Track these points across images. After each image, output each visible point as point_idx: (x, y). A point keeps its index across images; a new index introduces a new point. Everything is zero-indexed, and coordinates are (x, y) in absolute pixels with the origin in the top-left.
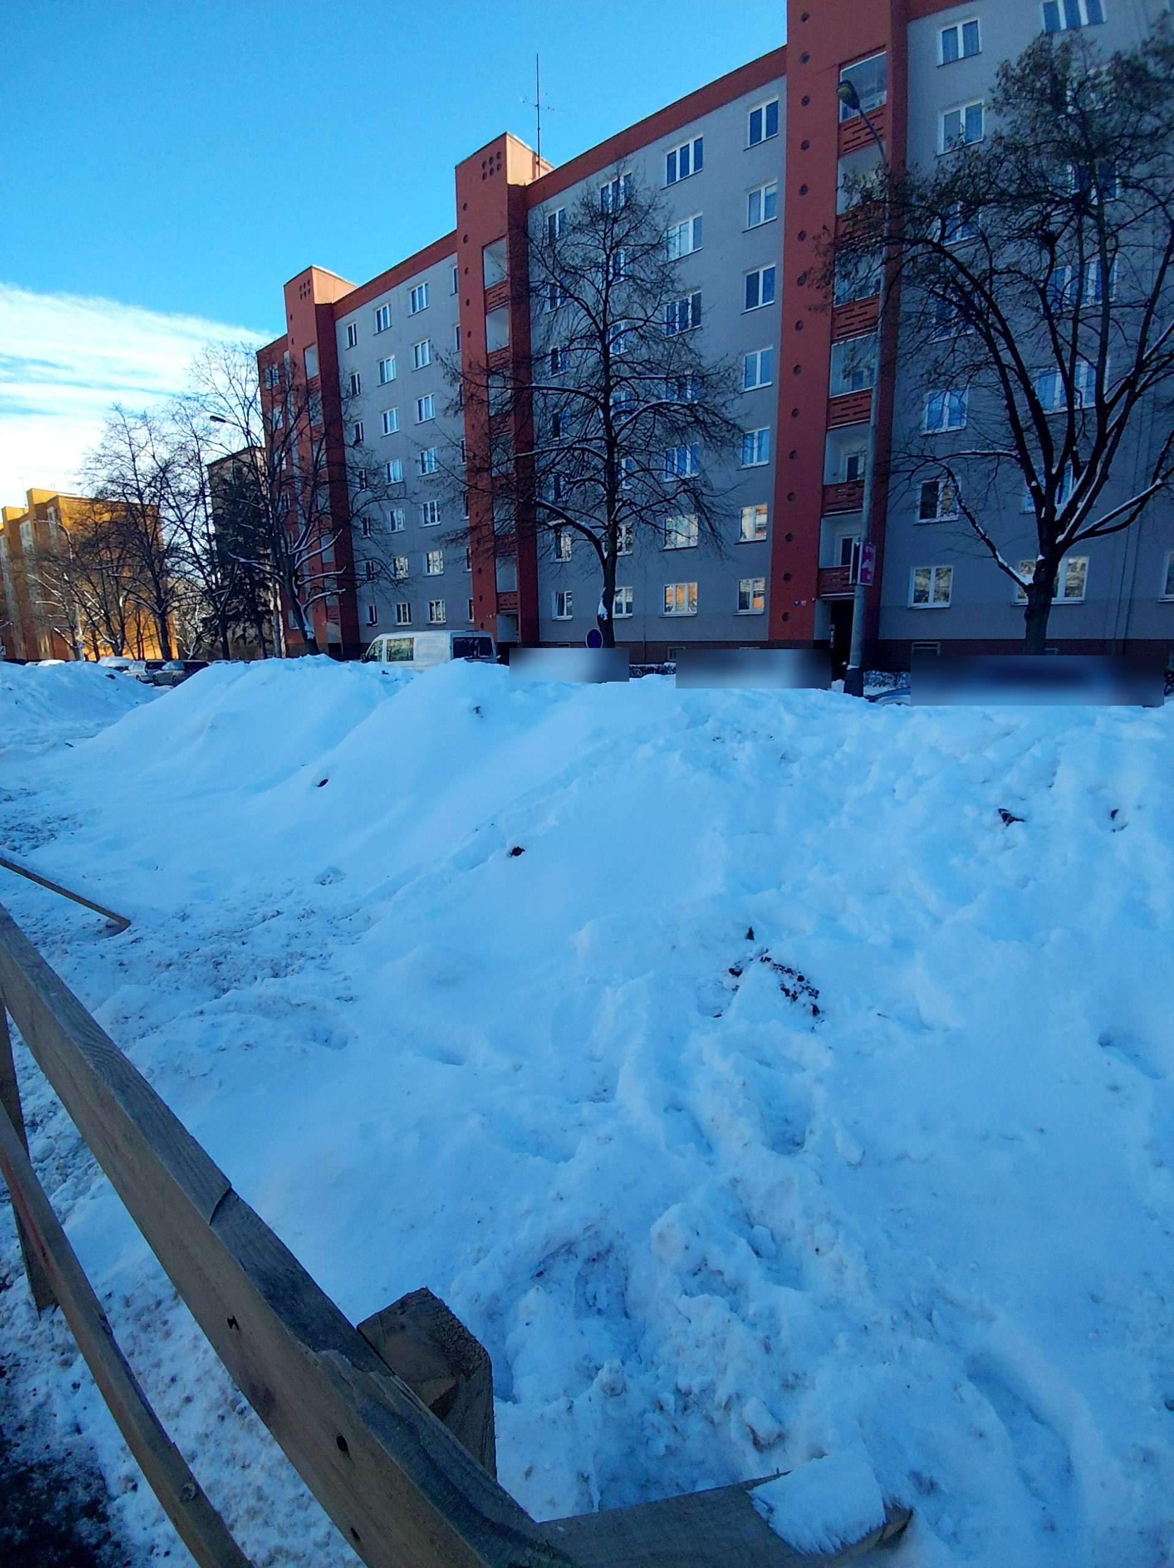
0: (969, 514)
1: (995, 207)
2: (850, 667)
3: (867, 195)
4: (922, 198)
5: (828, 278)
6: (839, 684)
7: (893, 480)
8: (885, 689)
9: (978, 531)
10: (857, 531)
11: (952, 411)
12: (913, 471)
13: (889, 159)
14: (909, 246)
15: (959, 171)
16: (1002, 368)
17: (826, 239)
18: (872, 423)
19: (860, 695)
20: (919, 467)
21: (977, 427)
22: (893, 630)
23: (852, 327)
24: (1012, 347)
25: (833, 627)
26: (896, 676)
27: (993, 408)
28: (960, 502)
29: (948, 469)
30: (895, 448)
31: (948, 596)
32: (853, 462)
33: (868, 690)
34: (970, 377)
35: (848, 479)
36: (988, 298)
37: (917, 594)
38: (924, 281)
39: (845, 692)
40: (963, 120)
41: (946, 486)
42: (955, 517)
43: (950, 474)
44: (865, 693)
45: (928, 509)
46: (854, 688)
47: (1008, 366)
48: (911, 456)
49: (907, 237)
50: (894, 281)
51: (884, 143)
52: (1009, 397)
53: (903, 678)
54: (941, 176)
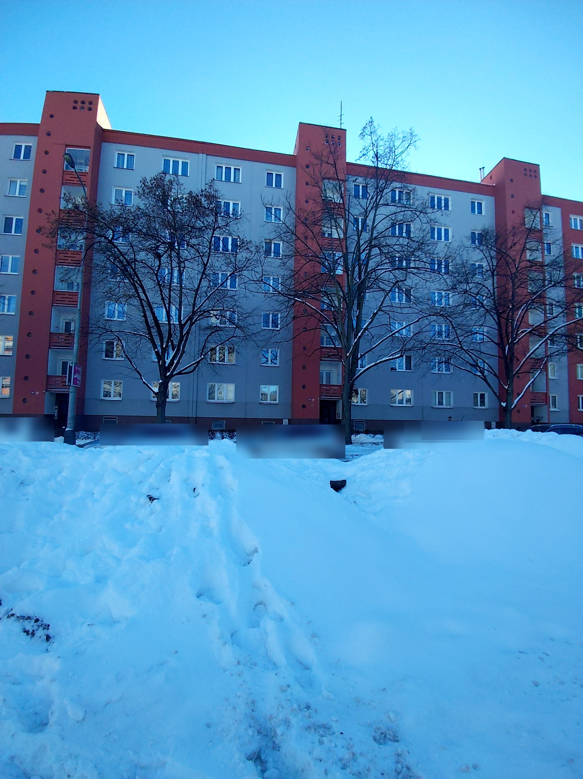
0: (129, 359)
1: (137, 235)
2: (67, 429)
3: (77, 207)
4: (104, 219)
5: (53, 235)
6: (61, 438)
7: (90, 337)
8: (88, 441)
9: (133, 367)
10: (71, 359)
11: (119, 312)
12: (101, 334)
13: (88, 196)
14: (97, 237)
15: (120, 214)
16: (141, 300)
17: (53, 218)
18: (78, 308)
19: (74, 443)
20: (103, 333)
21: (131, 321)
22: (91, 410)
23: (66, 261)
24: (144, 292)
25: (57, 407)
26: (95, 434)
27: (137, 315)
28: (124, 352)
29: (118, 337)
30: (91, 322)
31: (121, 395)
32: (68, 324)
33: (78, 442)
34: (127, 300)
35: (65, 332)
36: (134, 270)
37: (105, 393)
38: (105, 253)
39: (64, 442)
40: (124, 195)
41: (117, 344)
42: (123, 359)
43: (119, 339)
44: (76, 444)
45: (109, 353)
46: (70, 440)
47: (143, 300)
48: (99, 327)
49: (96, 232)
50: (89, 247)
51: (86, 188)
52: (144, 312)
53: (99, 435)
54: (113, 213)
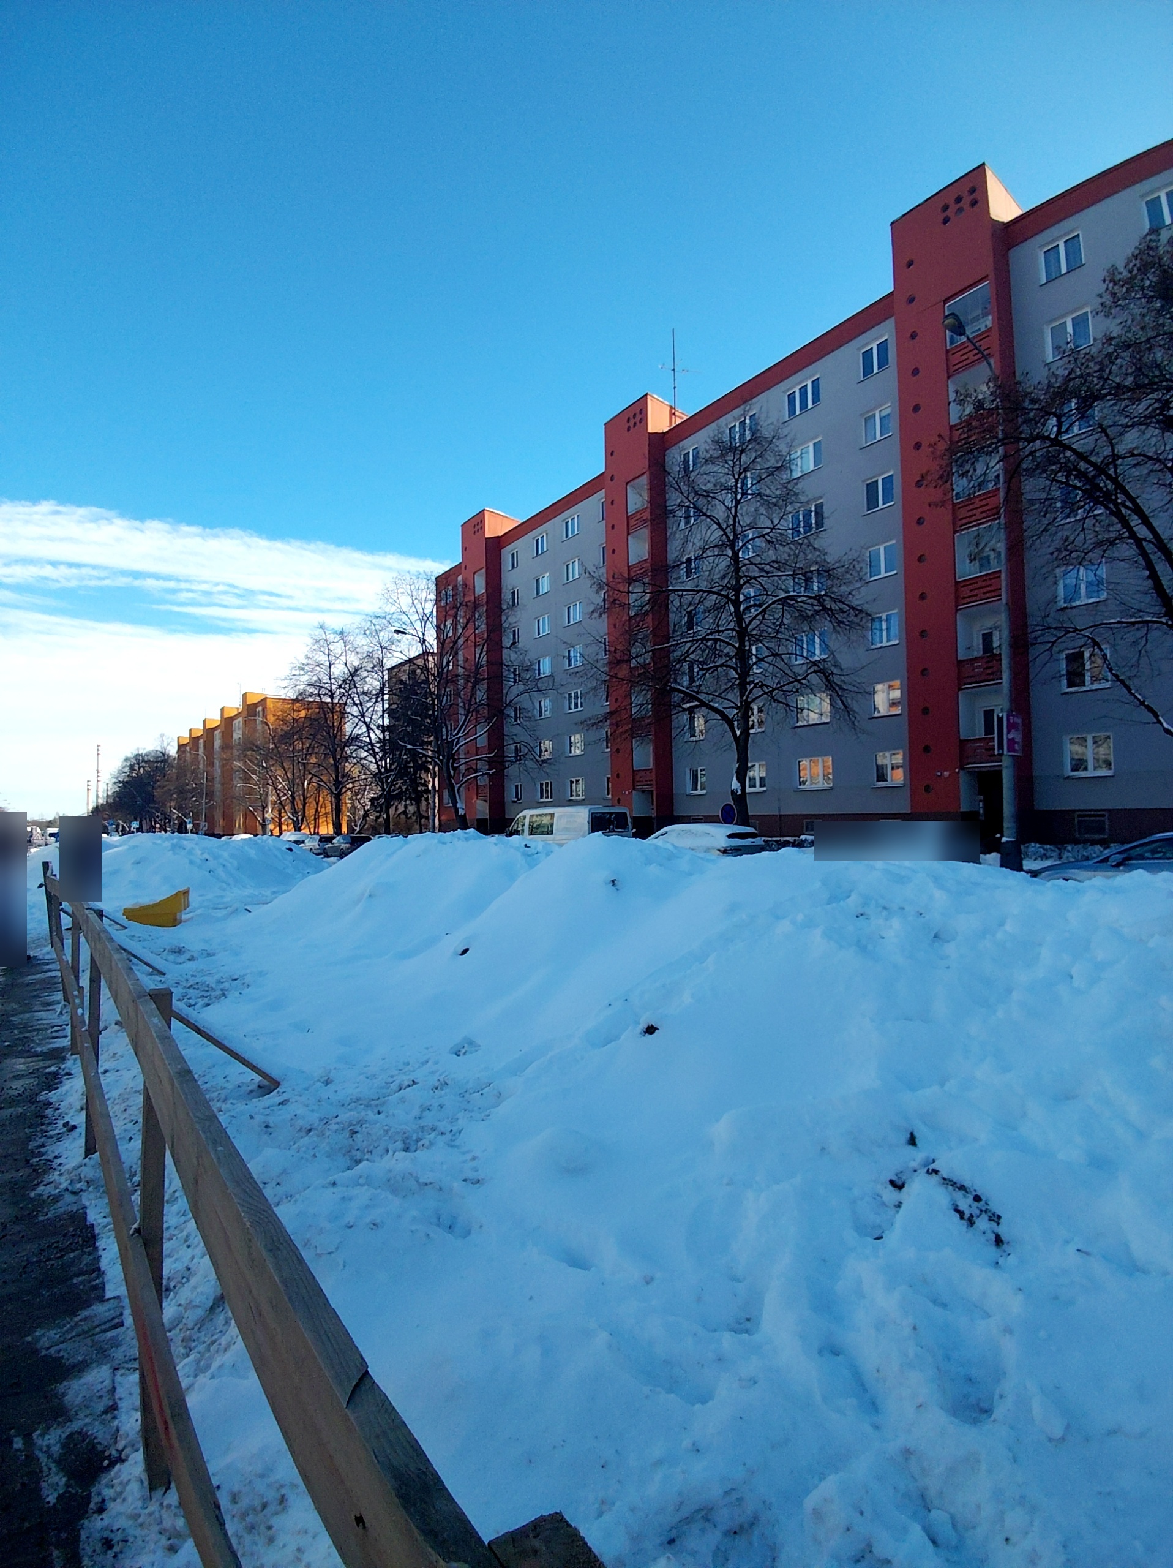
0: (1122, 682)
1: (1111, 399)
2: (1004, 839)
3: (979, 405)
4: (1034, 401)
5: (945, 477)
6: (994, 857)
7: (1033, 652)
8: (1048, 863)
9: (1136, 698)
10: (999, 702)
11: (1089, 584)
12: (1054, 643)
13: (998, 372)
14: (1026, 444)
15: (1070, 374)
16: (1139, 542)
17: (942, 446)
18: (1004, 601)
19: (1020, 869)
20: (1059, 638)
21: (1118, 598)
22: (1049, 801)
23: (973, 518)
24: (1146, 521)
25: (981, 797)
26: (1059, 849)
27: (1135, 580)
28: (1110, 670)
29: (1092, 639)
30: (1031, 621)
31: (1110, 764)
32: (987, 638)
33: (1027, 864)
34: (1104, 551)
35: (984, 653)
36: (1114, 480)
37: (1074, 762)
38: (1045, 471)
39: (1002, 866)
40: (1070, 329)
41: (1092, 654)
42: (1108, 685)
43: (1095, 643)
44: (1025, 868)
45: (1075, 677)
46: (1012, 861)
47: (1145, 539)
48: (1049, 628)
49: (1023, 436)
50: (1013, 473)
51: (992, 361)
52: (1150, 566)
53: (1068, 851)
54: (1053, 380)
